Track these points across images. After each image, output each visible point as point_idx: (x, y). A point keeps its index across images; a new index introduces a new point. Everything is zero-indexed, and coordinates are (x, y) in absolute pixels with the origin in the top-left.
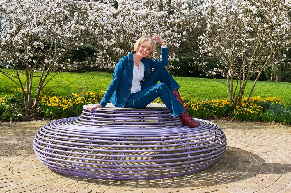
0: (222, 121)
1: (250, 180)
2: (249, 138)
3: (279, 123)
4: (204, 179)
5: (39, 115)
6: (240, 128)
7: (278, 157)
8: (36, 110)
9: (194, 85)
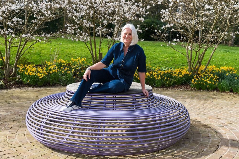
0: (182, 89)
1: (212, 156)
2: (207, 110)
3: (233, 93)
4: (172, 155)
5: (18, 83)
6: (198, 99)
7: (234, 132)
8: (15, 78)
9: (154, 52)
